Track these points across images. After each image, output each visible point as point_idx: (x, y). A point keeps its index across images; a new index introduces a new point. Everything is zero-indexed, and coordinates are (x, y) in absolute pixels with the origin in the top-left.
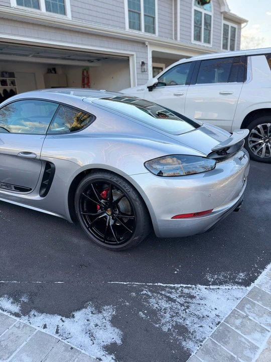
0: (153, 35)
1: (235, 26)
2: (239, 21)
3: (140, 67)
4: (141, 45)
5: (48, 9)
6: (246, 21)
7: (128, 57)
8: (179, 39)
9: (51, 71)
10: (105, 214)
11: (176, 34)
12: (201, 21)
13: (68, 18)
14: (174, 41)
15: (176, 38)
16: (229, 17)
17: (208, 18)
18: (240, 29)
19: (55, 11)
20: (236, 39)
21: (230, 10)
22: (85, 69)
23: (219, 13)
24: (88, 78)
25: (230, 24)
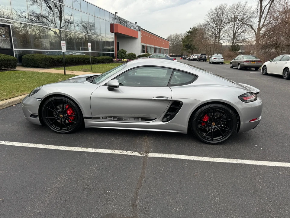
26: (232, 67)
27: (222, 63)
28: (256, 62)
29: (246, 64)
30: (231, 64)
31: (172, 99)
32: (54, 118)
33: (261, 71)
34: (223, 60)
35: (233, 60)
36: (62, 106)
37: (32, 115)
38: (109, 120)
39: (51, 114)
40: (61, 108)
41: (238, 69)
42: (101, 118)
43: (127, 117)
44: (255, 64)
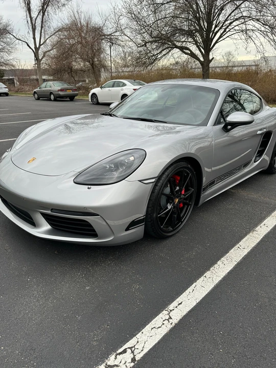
26: (38, 99)
27: (6, 94)
28: (72, 90)
29: (61, 93)
30: (36, 95)
33: (90, 100)
34: (7, 89)
35: (38, 89)
41: (50, 100)
42: (216, 182)
43: (235, 169)
44: (70, 92)
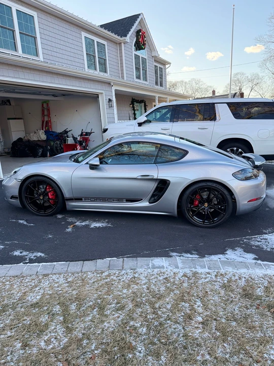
0: (105, 74)
1: (162, 67)
2: (164, 63)
3: (108, 103)
4: (107, 85)
5: (24, 52)
6: (170, 63)
7: (98, 95)
8: (125, 78)
9: (5, 103)
10: (203, 207)
11: (122, 73)
12: (140, 63)
13: (40, 59)
14: (121, 80)
15: (123, 77)
16: (158, 60)
17: (144, 60)
18: (165, 69)
19: (29, 53)
20: (163, 77)
21: (159, 55)
22: (45, 102)
23: (151, 57)
24: (48, 110)
25: (159, 65)
31: (159, 178)
32: (34, 198)
36: (45, 186)
37: (12, 197)
38: (92, 201)
39: (32, 193)
40: (43, 188)
42: (83, 200)
43: (111, 199)
